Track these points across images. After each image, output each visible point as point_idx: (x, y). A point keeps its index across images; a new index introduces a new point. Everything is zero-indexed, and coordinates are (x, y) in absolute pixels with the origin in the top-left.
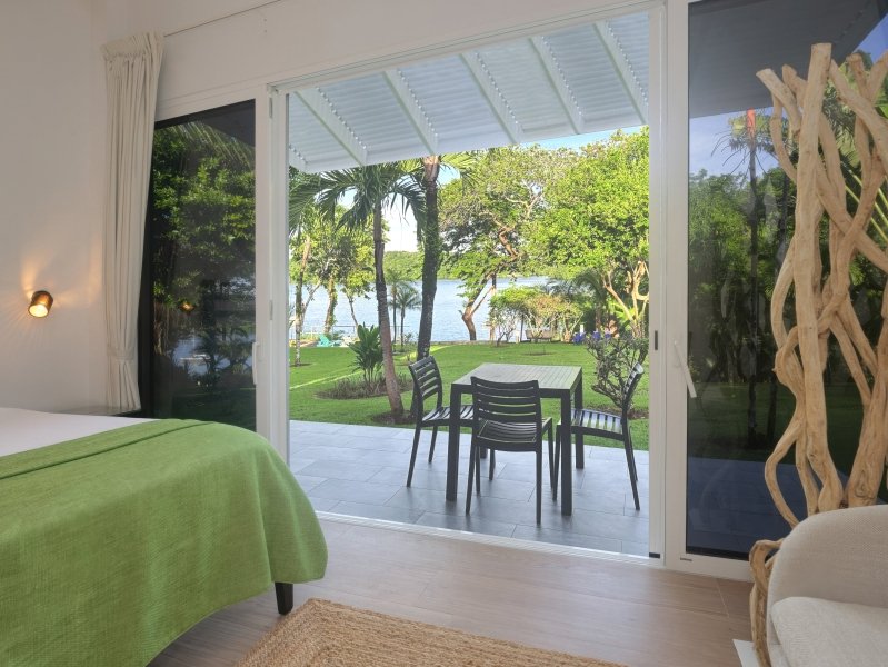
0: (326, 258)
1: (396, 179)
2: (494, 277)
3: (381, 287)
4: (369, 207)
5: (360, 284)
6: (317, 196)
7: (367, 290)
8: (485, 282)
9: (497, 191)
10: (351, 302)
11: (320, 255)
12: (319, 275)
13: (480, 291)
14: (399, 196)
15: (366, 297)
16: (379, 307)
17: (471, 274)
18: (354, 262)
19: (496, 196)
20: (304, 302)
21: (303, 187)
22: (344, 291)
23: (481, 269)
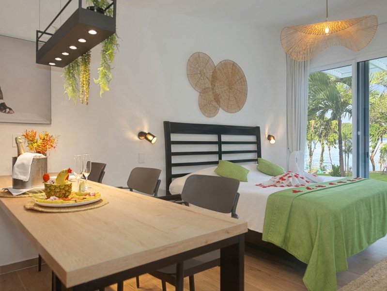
0: (321, 126)
1: (346, 106)
2: (381, 137)
3: (340, 143)
4: (337, 117)
5: (333, 140)
6: (317, 113)
7: (335, 143)
8: (378, 139)
9: (383, 111)
10: (329, 150)
11: (318, 125)
12: (318, 135)
13: (376, 144)
14: (347, 113)
15: (335, 147)
16: (340, 152)
17: (373, 135)
18: (331, 128)
19: (383, 114)
20: (312, 150)
21: (313, 110)
22: (327, 144)
23: (377, 132)
